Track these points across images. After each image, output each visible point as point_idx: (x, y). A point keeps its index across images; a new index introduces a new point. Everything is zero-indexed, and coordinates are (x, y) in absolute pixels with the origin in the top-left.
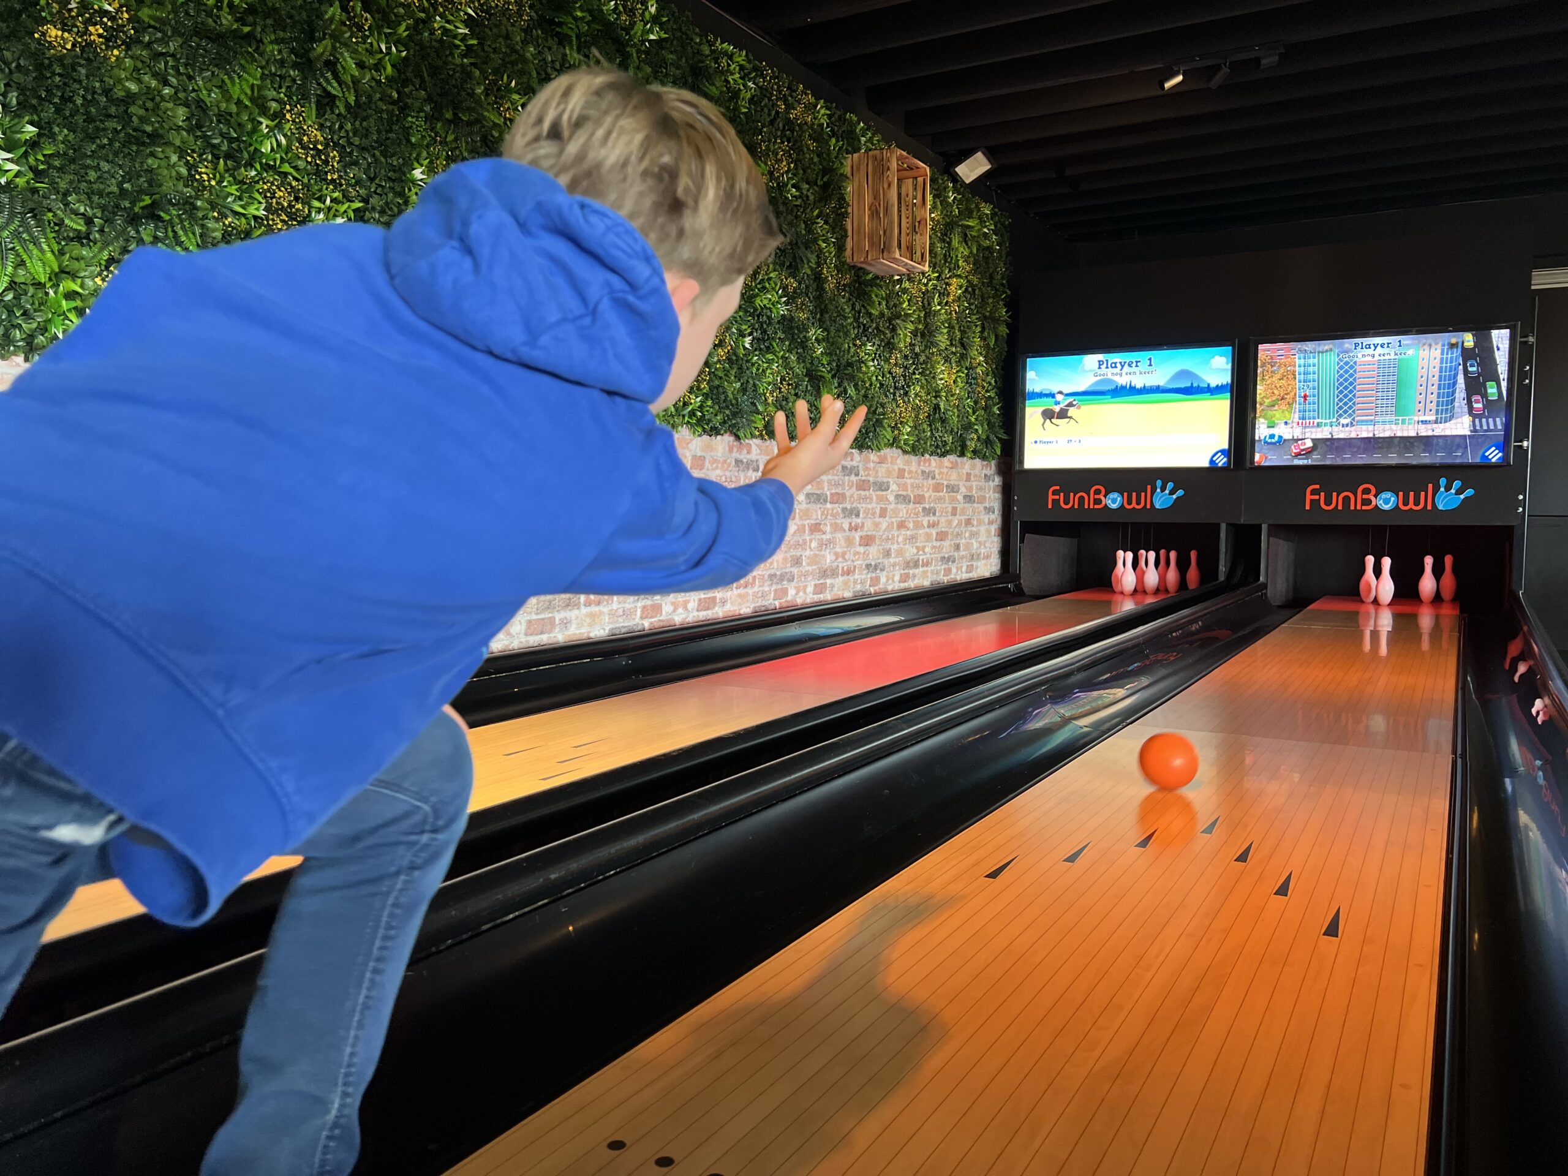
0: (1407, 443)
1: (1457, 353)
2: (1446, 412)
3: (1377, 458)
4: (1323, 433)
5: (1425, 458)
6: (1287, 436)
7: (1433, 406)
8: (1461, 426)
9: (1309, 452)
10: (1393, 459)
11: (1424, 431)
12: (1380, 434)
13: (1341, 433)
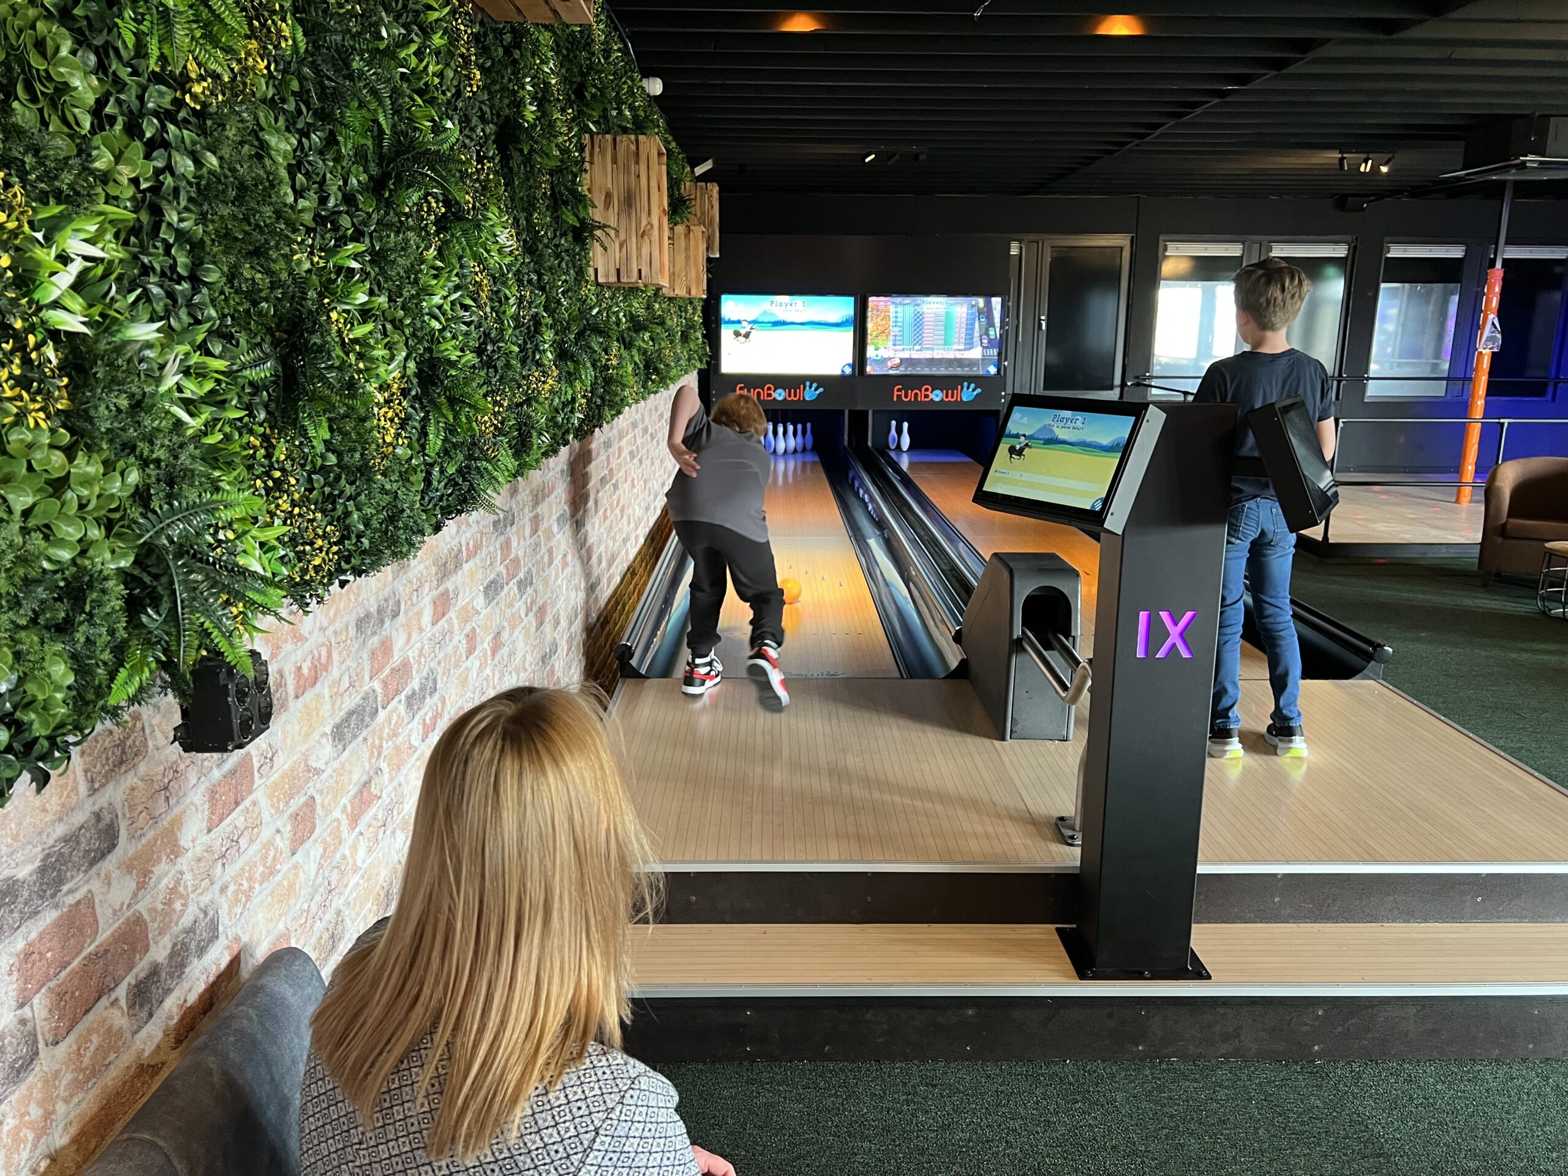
0: (950, 362)
1: (975, 310)
2: (969, 345)
3: (935, 371)
4: (906, 355)
5: (959, 371)
6: (886, 356)
7: (963, 340)
8: (976, 353)
9: (897, 367)
10: (942, 371)
11: (959, 355)
12: (936, 357)
13: (915, 355)
